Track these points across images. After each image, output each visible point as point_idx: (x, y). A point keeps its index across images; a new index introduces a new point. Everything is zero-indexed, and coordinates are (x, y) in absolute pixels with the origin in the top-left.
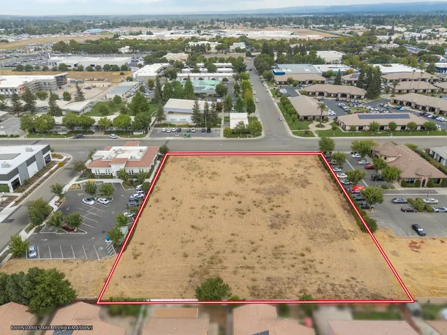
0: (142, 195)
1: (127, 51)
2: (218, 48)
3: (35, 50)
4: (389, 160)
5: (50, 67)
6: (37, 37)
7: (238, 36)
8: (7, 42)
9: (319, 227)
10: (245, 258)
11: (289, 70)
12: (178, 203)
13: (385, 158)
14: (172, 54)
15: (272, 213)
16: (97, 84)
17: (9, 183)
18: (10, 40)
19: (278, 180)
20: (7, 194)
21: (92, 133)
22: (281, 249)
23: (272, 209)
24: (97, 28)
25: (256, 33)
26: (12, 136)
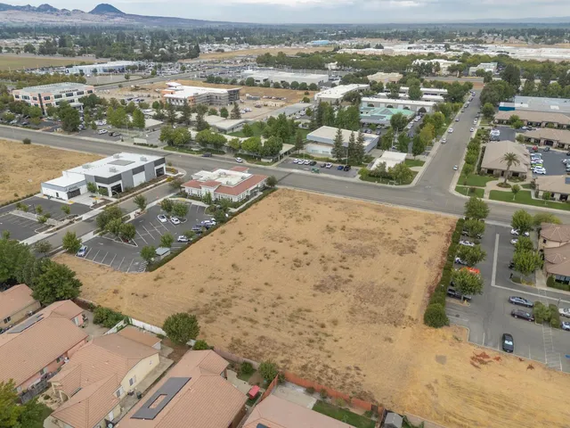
0: (214, 223)
1: (334, 67)
2: (452, 69)
3: (242, 61)
4: (550, 245)
5: (239, 81)
6: (256, 47)
7: (496, 54)
8: (223, 51)
9: (373, 302)
10: (256, 311)
11: (525, 106)
12: (240, 239)
13: (545, 241)
14: (383, 74)
15: (333, 274)
16: (270, 103)
17: (109, 187)
18: (226, 50)
19: (376, 240)
20: (105, 197)
21: (224, 153)
22: (306, 313)
23: (335, 270)
24: (326, 39)
25: (529, 50)
26: (152, 146)
